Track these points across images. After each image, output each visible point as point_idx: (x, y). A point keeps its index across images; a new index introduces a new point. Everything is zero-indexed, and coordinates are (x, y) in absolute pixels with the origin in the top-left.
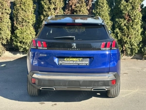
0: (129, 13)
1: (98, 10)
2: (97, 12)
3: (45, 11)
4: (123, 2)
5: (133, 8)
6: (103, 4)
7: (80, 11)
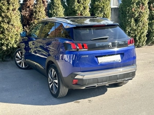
0: (81, 13)
1: (55, 11)
2: (54, 12)
3: (4, 12)
4: (76, 3)
5: (85, 8)
6: (58, 4)
7: (39, 12)
